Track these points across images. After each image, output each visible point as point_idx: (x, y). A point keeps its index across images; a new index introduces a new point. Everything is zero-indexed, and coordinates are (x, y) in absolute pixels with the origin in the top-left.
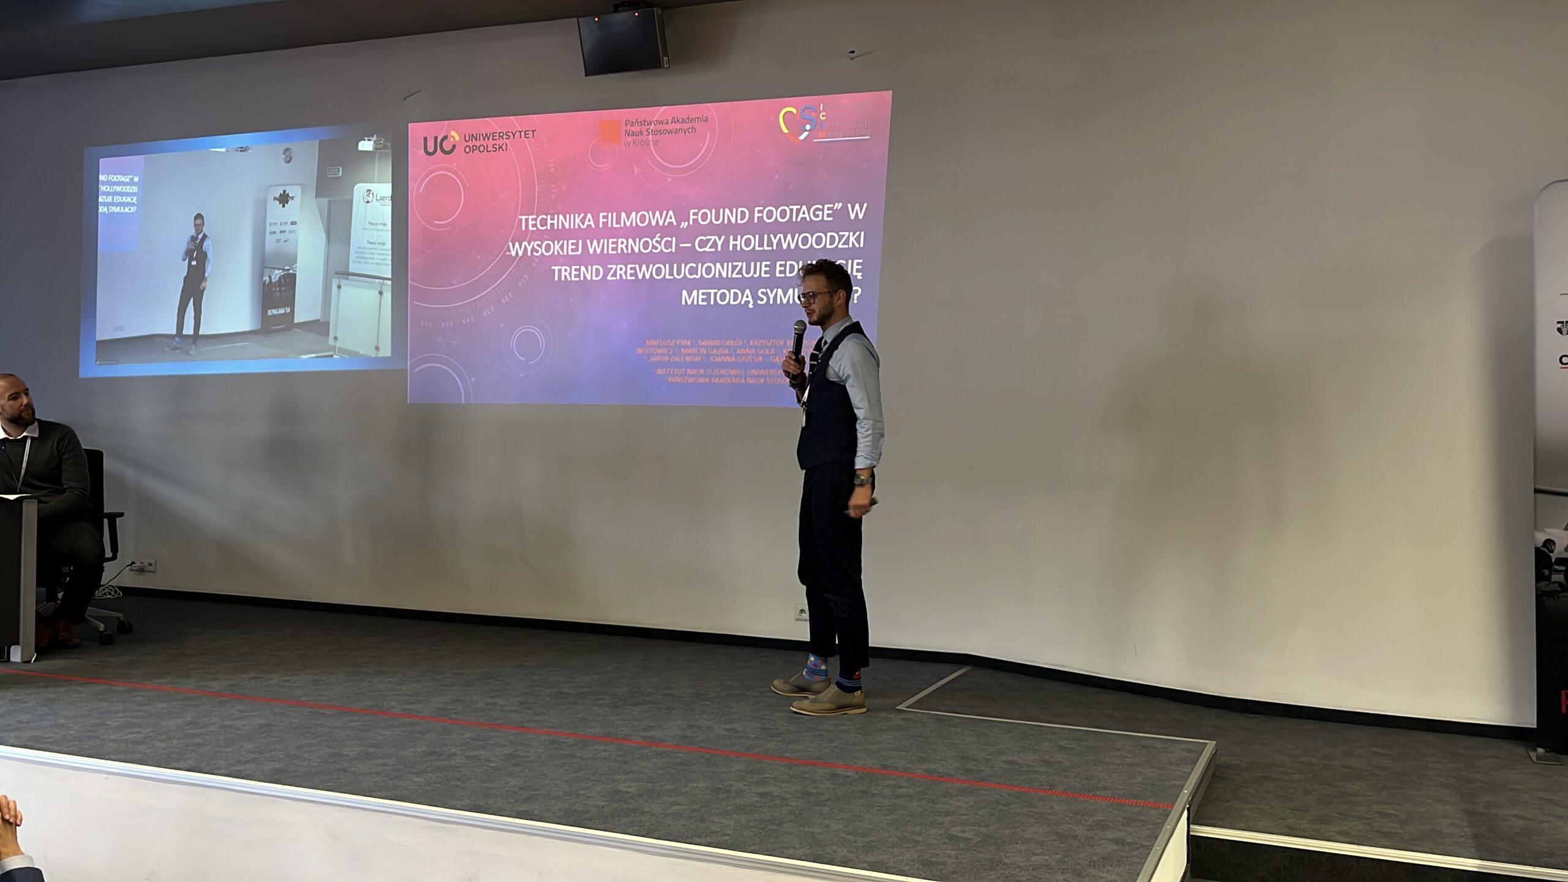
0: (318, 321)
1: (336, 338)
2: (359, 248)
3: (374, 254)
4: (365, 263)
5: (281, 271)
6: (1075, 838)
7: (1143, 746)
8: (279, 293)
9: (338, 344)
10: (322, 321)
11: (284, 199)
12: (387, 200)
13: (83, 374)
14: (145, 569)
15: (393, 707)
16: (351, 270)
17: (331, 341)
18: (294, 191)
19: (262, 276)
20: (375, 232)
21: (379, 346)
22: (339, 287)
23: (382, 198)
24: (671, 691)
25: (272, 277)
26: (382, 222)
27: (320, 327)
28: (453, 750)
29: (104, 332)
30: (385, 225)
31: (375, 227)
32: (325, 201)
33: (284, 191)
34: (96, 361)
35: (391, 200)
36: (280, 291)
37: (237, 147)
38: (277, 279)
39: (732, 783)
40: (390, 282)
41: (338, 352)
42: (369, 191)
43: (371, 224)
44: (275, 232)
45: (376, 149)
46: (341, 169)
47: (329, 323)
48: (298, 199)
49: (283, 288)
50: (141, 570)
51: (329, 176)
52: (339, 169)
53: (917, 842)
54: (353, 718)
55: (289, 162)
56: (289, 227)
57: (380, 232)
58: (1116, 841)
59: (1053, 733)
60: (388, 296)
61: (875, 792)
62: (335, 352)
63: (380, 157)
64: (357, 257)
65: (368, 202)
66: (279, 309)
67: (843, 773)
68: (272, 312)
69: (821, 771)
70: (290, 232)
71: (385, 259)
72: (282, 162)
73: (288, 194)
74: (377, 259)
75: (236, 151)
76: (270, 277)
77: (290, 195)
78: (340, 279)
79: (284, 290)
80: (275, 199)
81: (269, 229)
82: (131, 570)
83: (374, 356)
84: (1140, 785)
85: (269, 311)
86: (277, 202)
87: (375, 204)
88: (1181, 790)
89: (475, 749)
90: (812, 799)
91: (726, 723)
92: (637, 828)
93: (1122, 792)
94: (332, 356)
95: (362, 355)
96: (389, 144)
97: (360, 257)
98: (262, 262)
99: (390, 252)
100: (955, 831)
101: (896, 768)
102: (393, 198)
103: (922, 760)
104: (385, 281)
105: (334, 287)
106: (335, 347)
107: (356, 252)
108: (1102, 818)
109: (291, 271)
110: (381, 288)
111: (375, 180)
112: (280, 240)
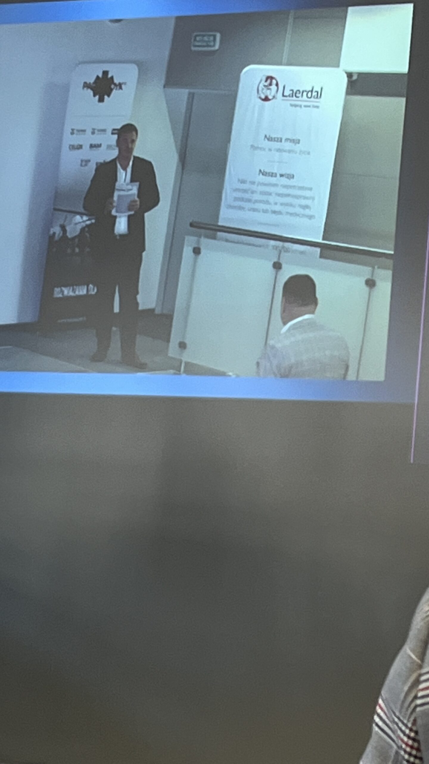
0: (152, 311)
1: (183, 346)
2: (243, 182)
3: (270, 194)
4: (254, 210)
5: (85, 218)
9: (187, 357)
10: (158, 311)
11: (103, 87)
16: (220, 224)
17: (173, 350)
18: (123, 73)
19: (46, 225)
20: (273, 154)
25: (68, 228)
26: (289, 137)
27: (154, 324)
31: (277, 145)
32: (184, 93)
33: (105, 73)
36: (82, 254)
38: (77, 232)
42: (269, 78)
43: (270, 139)
46: (218, 36)
47: (169, 317)
48: (129, 88)
51: (193, 49)
52: (215, 37)
56: (109, 138)
57: (285, 154)
64: (236, 198)
65: (266, 99)
68: (62, 292)
73: (112, 78)
76: (63, 228)
77: (116, 81)
78: (200, 236)
80: (86, 85)
81: (69, 139)
85: (57, 290)
86: (91, 92)
97: (242, 199)
104: (288, 245)
105: (187, 251)
106: (181, 361)
107: (236, 190)
110: (279, 256)
111: (285, 60)
112: (88, 161)
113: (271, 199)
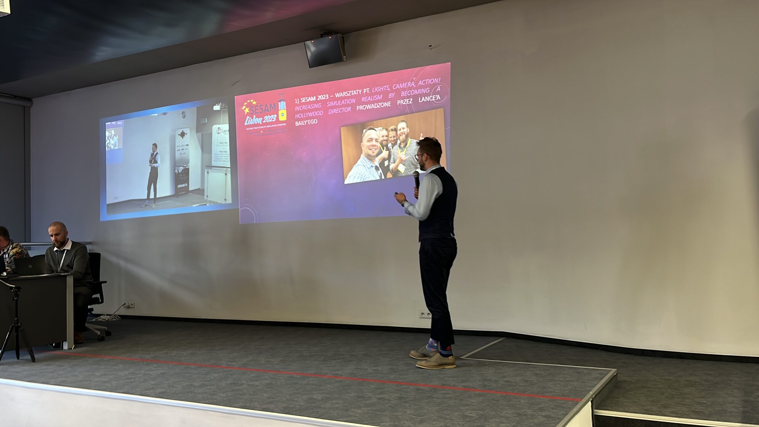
0: (199, 189)
1: (207, 196)
2: (216, 154)
3: (222, 157)
4: (219, 161)
5: (183, 167)
6: (526, 415)
7: (578, 372)
8: (182, 178)
9: (209, 199)
10: (201, 189)
11: (183, 135)
12: (227, 132)
13: (101, 220)
14: (130, 306)
15: (222, 364)
16: (213, 165)
17: (205, 198)
18: (187, 131)
19: (174, 170)
20: (222, 147)
21: (226, 198)
22: (208, 173)
23: (225, 131)
24: (353, 353)
25: (179, 170)
26: (225, 142)
27: (200, 192)
28: (244, 382)
29: (110, 200)
30: (226, 143)
31: (222, 144)
32: (200, 134)
33: (183, 131)
34: (107, 213)
35: (229, 131)
36: (183, 176)
37: (162, 113)
38: (181, 171)
39: (367, 393)
40: (230, 169)
41: (209, 202)
42: (219, 128)
43: (220, 143)
44: (179, 150)
45: (221, 109)
46: (206, 119)
47: (203, 190)
48: (188, 135)
49: (184, 175)
50: (128, 307)
51: (201, 123)
52: (205, 119)
53: (446, 418)
54: (203, 369)
55: (184, 118)
56: (185, 147)
57: (225, 147)
58: (546, 416)
59: (535, 367)
60: (229, 175)
61: (435, 396)
62: (207, 202)
63: (223, 113)
64: (215, 159)
65: (219, 133)
66: (182, 185)
67: (423, 388)
68: (179, 186)
69: (412, 387)
70: (186, 149)
71: (227, 159)
72: (181, 118)
73: (184, 132)
74: (224, 159)
75: (162, 114)
76: (178, 170)
77: (185, 133)
78: (208, 169)
79: (185, 176)
80: (179, 135)
81: (177, 149)
82: (124, 307)
83: (224, 203)
84: (569, 390)
85: (178, 186)
86: (180, 136)
87: (222, 134)
88: (589, 393)
89: (253, 381)
90: (403, 400)
91: (374, 367)
92: (315, 414)
93: (558, 393)
94: (206, 205)
95: (219, 203)
96: (227, 106)
97: (217, 159)
98: (175, 164)
99: (229, 155)
100: (467, 413)
101: (449, 385)
102: (230, 130)
103: (463, 381)
104: (228, 169)
105: (206, 173)
106: (207, 200)
107: (214, 157)
108: (543, 406)
109: (187, 167)
110: (226, 172)
111: (222, 123)
112: (181, 153)
113: (223, 158)
